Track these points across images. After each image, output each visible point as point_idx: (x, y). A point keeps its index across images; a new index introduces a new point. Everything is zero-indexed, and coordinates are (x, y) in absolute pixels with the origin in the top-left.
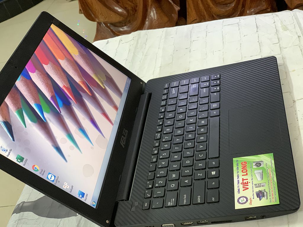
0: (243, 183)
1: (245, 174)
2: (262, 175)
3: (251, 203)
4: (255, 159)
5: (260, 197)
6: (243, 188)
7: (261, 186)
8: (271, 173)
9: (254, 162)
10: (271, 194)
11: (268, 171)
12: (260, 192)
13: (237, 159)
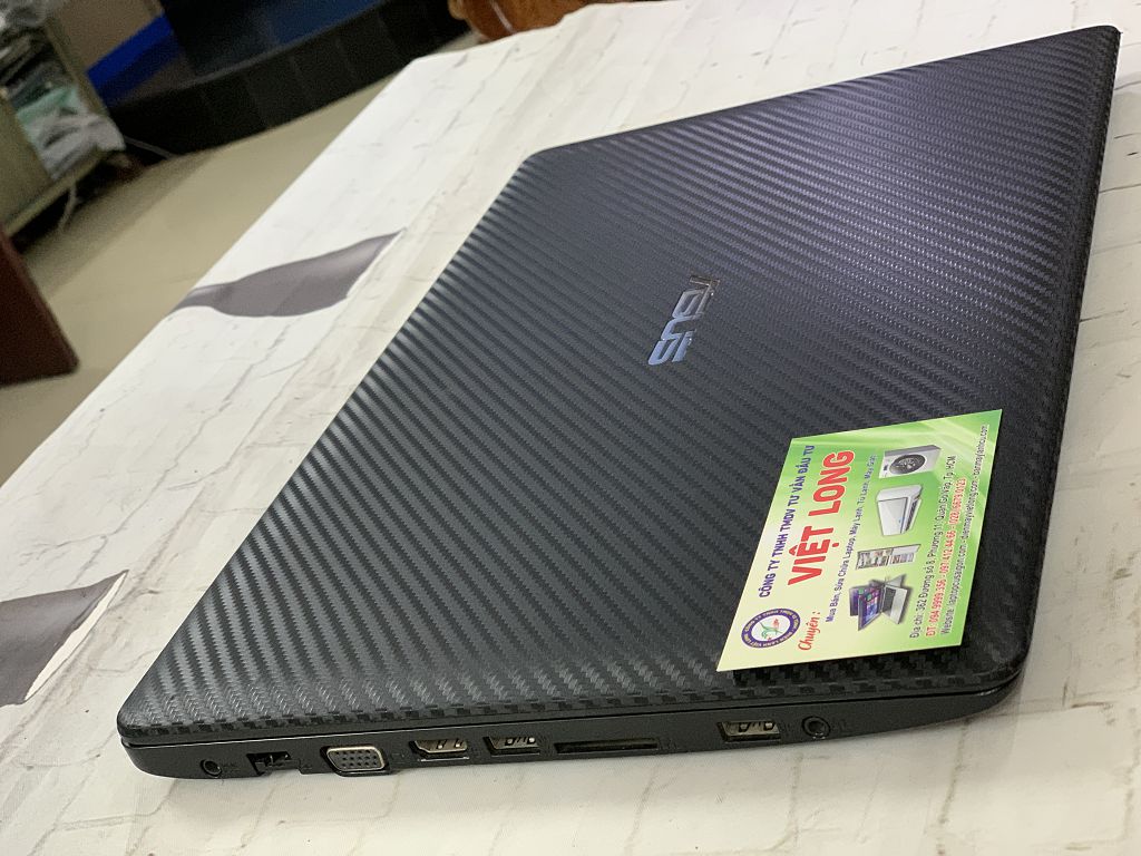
2: (913, 510)
3: (809, 640)
4: (900, 441)
6: (795, 570)
8: (964, 501)
9: (889, 453)
10: (930, 599)
12: (878, 587)
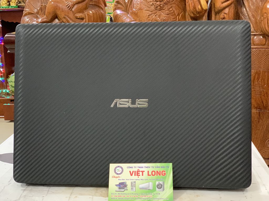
0: (138, 171)
1: (150, 173)
2: (145, 189)
3: (114, 177)
5: (119, 185)
7: (132, 187)
10: (121, 195)
11: (150, 195)
12: (126, 186)
13: (170, 167)
